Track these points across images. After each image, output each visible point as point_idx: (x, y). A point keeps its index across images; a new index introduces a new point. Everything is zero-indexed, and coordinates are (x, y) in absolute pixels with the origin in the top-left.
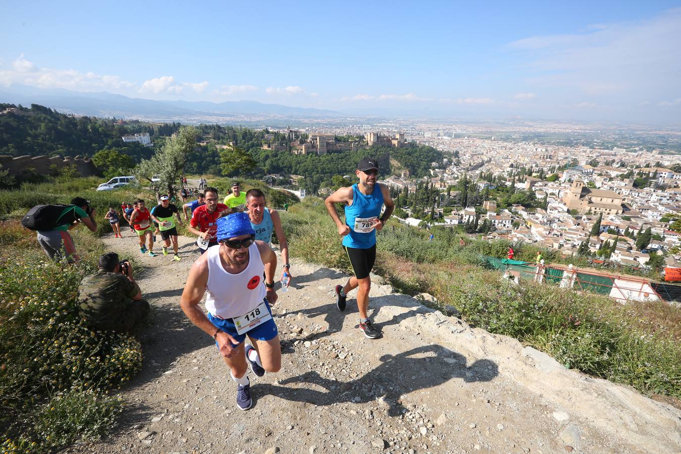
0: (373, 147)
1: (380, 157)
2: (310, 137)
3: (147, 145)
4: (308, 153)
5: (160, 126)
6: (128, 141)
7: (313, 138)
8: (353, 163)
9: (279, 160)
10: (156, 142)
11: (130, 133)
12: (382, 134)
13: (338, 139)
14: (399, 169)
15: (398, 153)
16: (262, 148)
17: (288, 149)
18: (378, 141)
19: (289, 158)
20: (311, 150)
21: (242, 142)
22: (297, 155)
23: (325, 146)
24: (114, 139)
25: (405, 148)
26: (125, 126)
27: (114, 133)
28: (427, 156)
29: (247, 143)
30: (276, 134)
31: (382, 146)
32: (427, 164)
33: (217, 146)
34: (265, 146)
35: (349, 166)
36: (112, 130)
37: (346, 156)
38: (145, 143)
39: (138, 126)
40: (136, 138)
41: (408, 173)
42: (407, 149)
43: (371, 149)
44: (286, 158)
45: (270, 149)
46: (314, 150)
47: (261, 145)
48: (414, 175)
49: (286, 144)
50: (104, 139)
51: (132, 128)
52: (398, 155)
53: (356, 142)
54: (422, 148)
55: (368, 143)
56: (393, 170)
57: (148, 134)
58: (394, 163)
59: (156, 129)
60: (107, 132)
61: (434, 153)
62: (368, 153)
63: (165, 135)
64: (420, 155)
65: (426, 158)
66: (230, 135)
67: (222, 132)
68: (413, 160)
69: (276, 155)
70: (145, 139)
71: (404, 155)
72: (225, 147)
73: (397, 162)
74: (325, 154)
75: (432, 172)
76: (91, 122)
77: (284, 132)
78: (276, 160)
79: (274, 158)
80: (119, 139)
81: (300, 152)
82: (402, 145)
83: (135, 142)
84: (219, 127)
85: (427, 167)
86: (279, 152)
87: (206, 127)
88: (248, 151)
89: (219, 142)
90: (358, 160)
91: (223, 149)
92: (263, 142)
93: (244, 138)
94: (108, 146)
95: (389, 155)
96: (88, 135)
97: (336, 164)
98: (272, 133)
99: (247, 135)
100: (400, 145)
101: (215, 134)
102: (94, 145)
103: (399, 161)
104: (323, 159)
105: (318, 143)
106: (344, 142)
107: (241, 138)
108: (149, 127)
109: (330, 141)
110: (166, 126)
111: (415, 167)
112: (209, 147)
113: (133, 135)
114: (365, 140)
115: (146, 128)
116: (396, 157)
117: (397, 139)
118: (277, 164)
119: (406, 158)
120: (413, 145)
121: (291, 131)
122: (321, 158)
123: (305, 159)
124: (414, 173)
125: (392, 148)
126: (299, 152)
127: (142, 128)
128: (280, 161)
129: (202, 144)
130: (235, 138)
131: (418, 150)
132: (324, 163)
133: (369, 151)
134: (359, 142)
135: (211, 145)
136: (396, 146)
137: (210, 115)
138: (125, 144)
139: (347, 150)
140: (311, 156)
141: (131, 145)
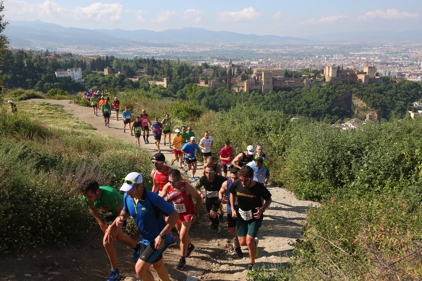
0: (331, 83)
1: (340, 95)
2: (255, 71)
3: (79, 81)
4: (250, 91)
5: (93, 60)
6: (60, 76)
7: (258, 73)
8: (304, 102)
9: (216, 98)
10: (87, 77)
11: (62, 68)
12: (345, 68)
13: (288, 75)
14: (365, 110)
15: (364, 90)
16: (198, 85)
17: (228, 86)
18: (338, 76)
19: (228, 96)
20: (255, 87)
21: (177, 77)
22: (237, 93)
23: (271, 82)
24: (47, 74)
25: (375, 84)
26: (59, 60)
27: (48, 68)
28: (407, 94)
29: (182, 80)
30: (215, 68)
31: (343, 82)
32: (406, 105)
33: (150, 82)
34: (202, 83)
35: (299, 106)
36: (46, 64)
37: (296, 94)
38: (76, 79)
39: (71, 59)
40: (69, 73)
41: (376, 115)
42: (378, 85)
43: (328, 86)
44: (225, 96)
45: (207, 86)
46: (258, 87)
47: (198, 82)
48: (384, 117)
49: (226, 80)
50: (38, 74)
51: (64, 62)
52: (364, 93)
53: (310, 77)
54: (400, 84)
55: (325, 79)
56: (356, 112)
57: (80, 69)
58: (358, 102)
59: (88, 63)
60: (41, 67)
61: (418, 90)
62: (325, 91)
63: (97, 69)
64: (396, 93)
65: (405, 96)
66: (165, 69)
67: (157, 67)
68: (385, 99)
69: (213, 93)
70: (76, 75)
71: (373, 93)
72: (158, 83)
73: (362, 102)
74: (270, 92)
75: (412, 115)
76: (27, 57)
77: (225, 65)
78: (212, 99)
79: (211, 96)
80: (51, 75)
81: (242, 90)
82: (370, 80)
83: (67, 77)
84: (154, 61)
85: (405, 108)
86: (218, 89)
87: (141, 61)
88: (183, 87)
89: (153, 78)
90: (310, 99)
91: (156, 86)
92: (200, 78)
93: (179, 73)
94: (41, 81)
95: (351, 93)
96: (23, 70)
97: (282, 103)
98: (212, 68)
99: (184, 70)
100: (368, 81)
101: (148, 69)
102: (28, 80)
103: (365, 101)
104: (267, 97)
105: (263, 79)
106: (296, 77)
107: (177, 73)
108: (82, 61)
109: (278, 77)
110: (99, 60)
111: (387, 108)
112: (141, 83)
113: (66, 70)
114: (322, 75)
115: (78, 62)
116: (360, 96)
117: (365, 73)
118: (214, 103)
119: (374, 97)
120: (386, 80)
121: (233, 65)
122: (265, 96)
123: (246, 98)
124: (385, 115)
125: (356, 85)
126: (241, 88)
127: (76, 61)
128: (217, 100)
129: (134, 80)
130: (169, 74)
131: (394, 87)
132: (268, 102)
133: (325, 89)
134: (314, 77)
135: (144, 81)
136: (363, 81)
137: (148, 45)
138: (58, 79)
139: (298, 87)
140: (254, 95)
141: (63, 81)
